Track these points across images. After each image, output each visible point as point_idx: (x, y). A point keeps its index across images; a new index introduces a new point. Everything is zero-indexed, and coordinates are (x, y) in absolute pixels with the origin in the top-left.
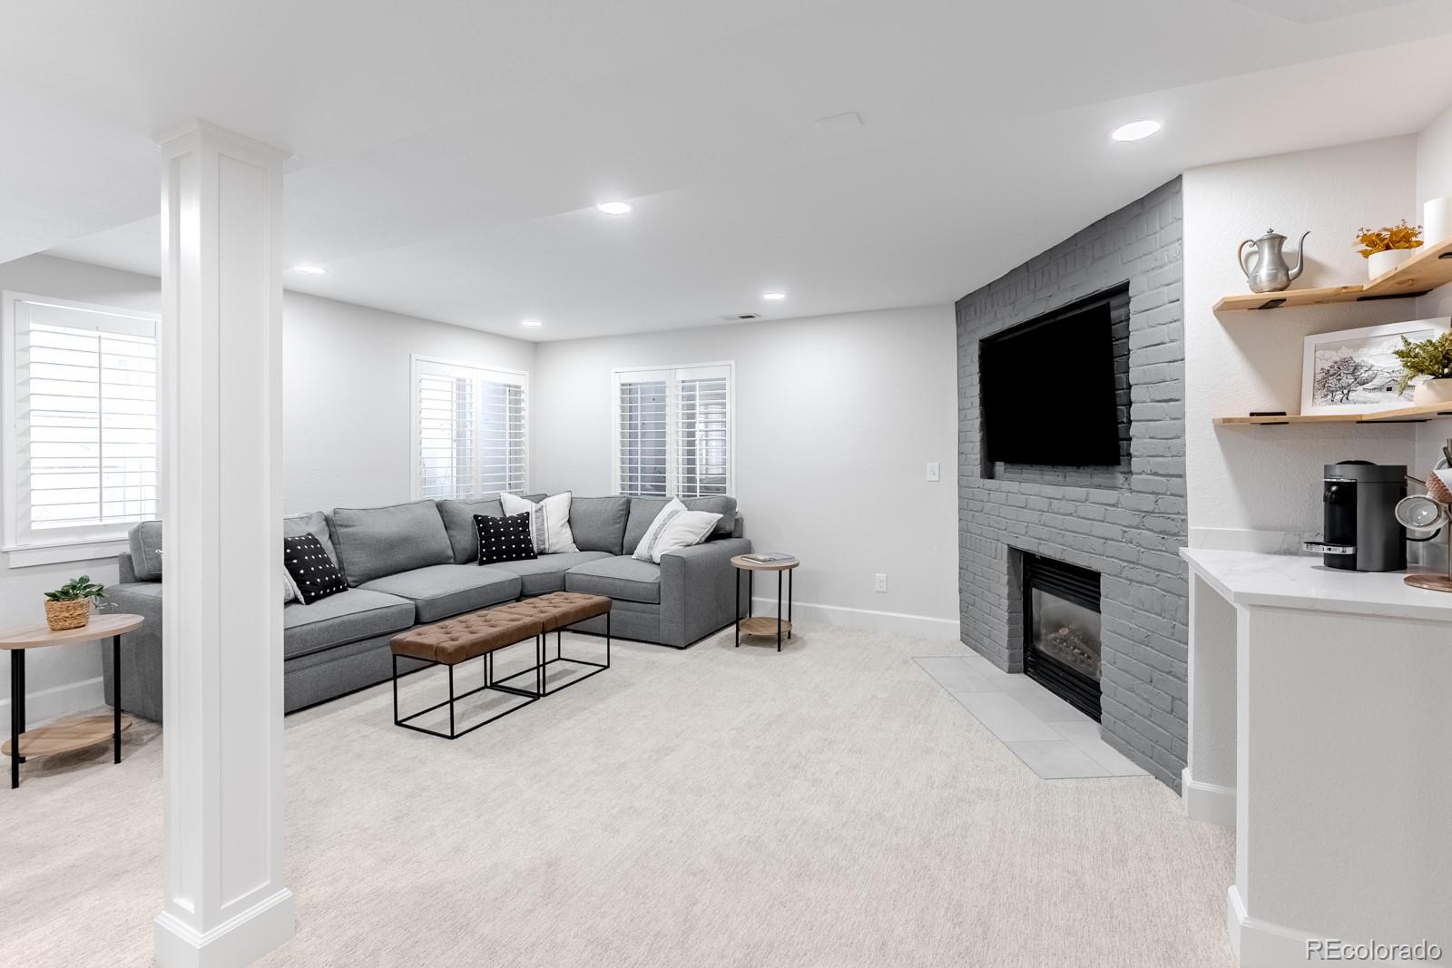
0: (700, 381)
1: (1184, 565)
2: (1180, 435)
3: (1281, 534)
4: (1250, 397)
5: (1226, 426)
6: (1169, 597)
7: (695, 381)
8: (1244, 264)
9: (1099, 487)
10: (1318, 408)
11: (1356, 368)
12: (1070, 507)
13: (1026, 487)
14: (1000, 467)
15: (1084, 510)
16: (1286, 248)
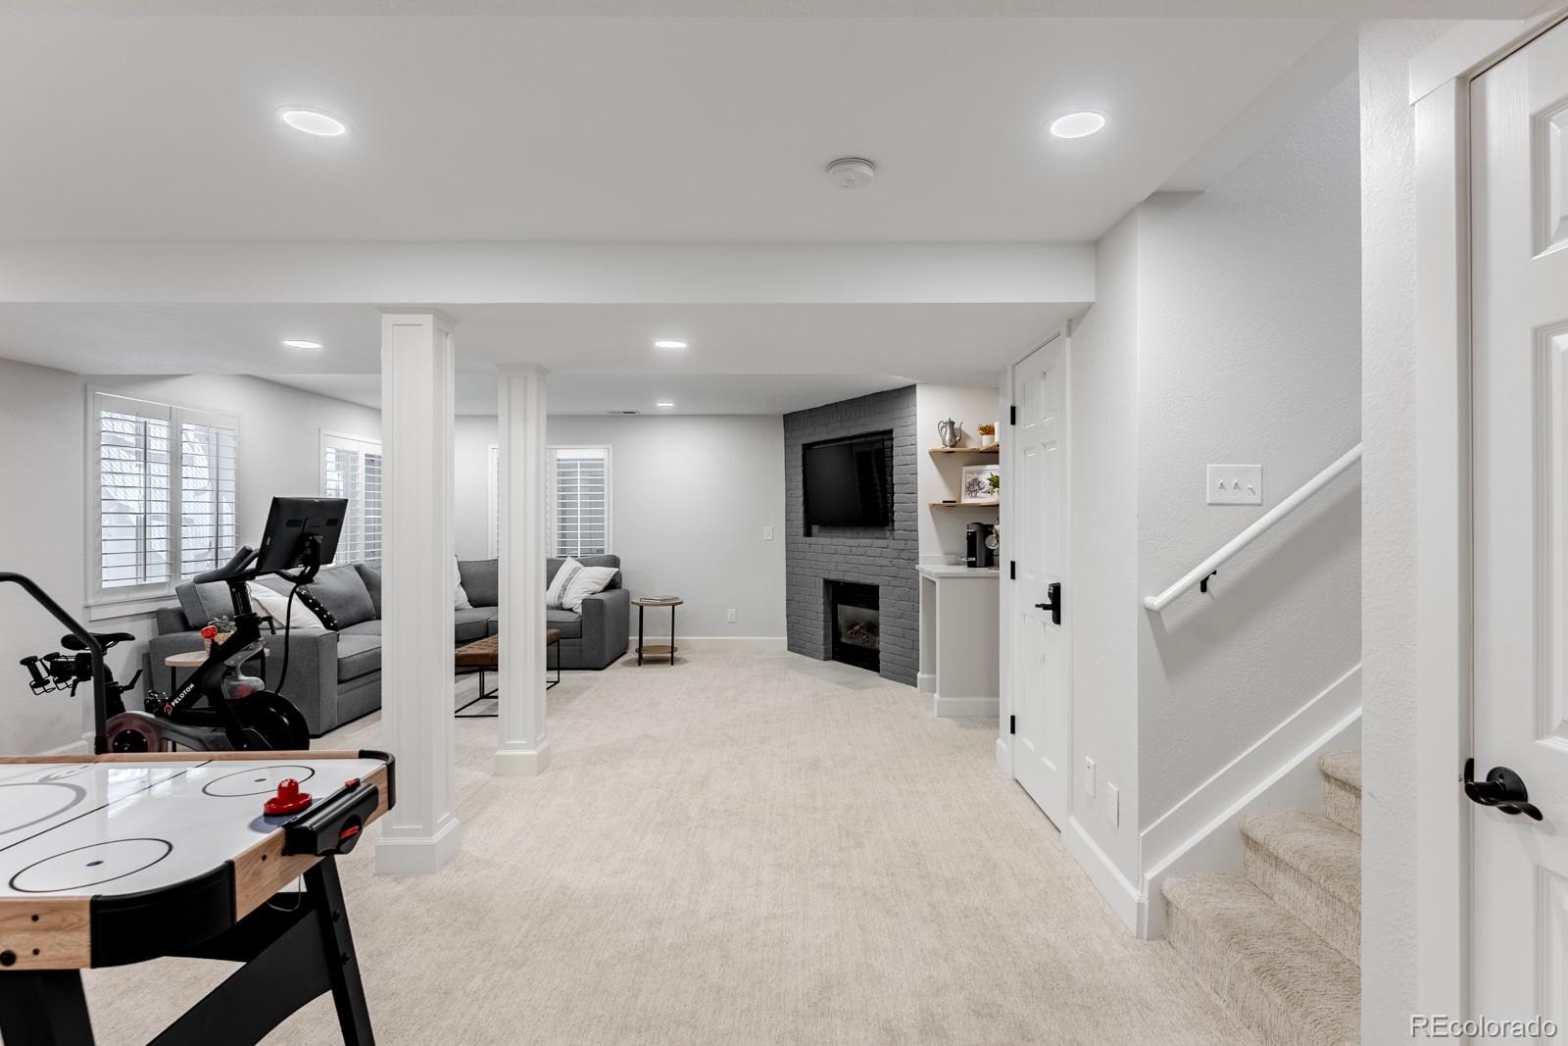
0: (581, 460)
1: (917, 572)
2: (916, 511)
3: (953, 556)
4: (942, 494)
5: (933, 506)
6: (912, 591)
7: (576, 460)
8: (940, 431)
9: (877, 538)
10: (967, 500)
11: (979, 482)
12: (862, 550)
13: (835, 541)
14: (815, 529)
15: (870, 552)
16: (955, 426)
